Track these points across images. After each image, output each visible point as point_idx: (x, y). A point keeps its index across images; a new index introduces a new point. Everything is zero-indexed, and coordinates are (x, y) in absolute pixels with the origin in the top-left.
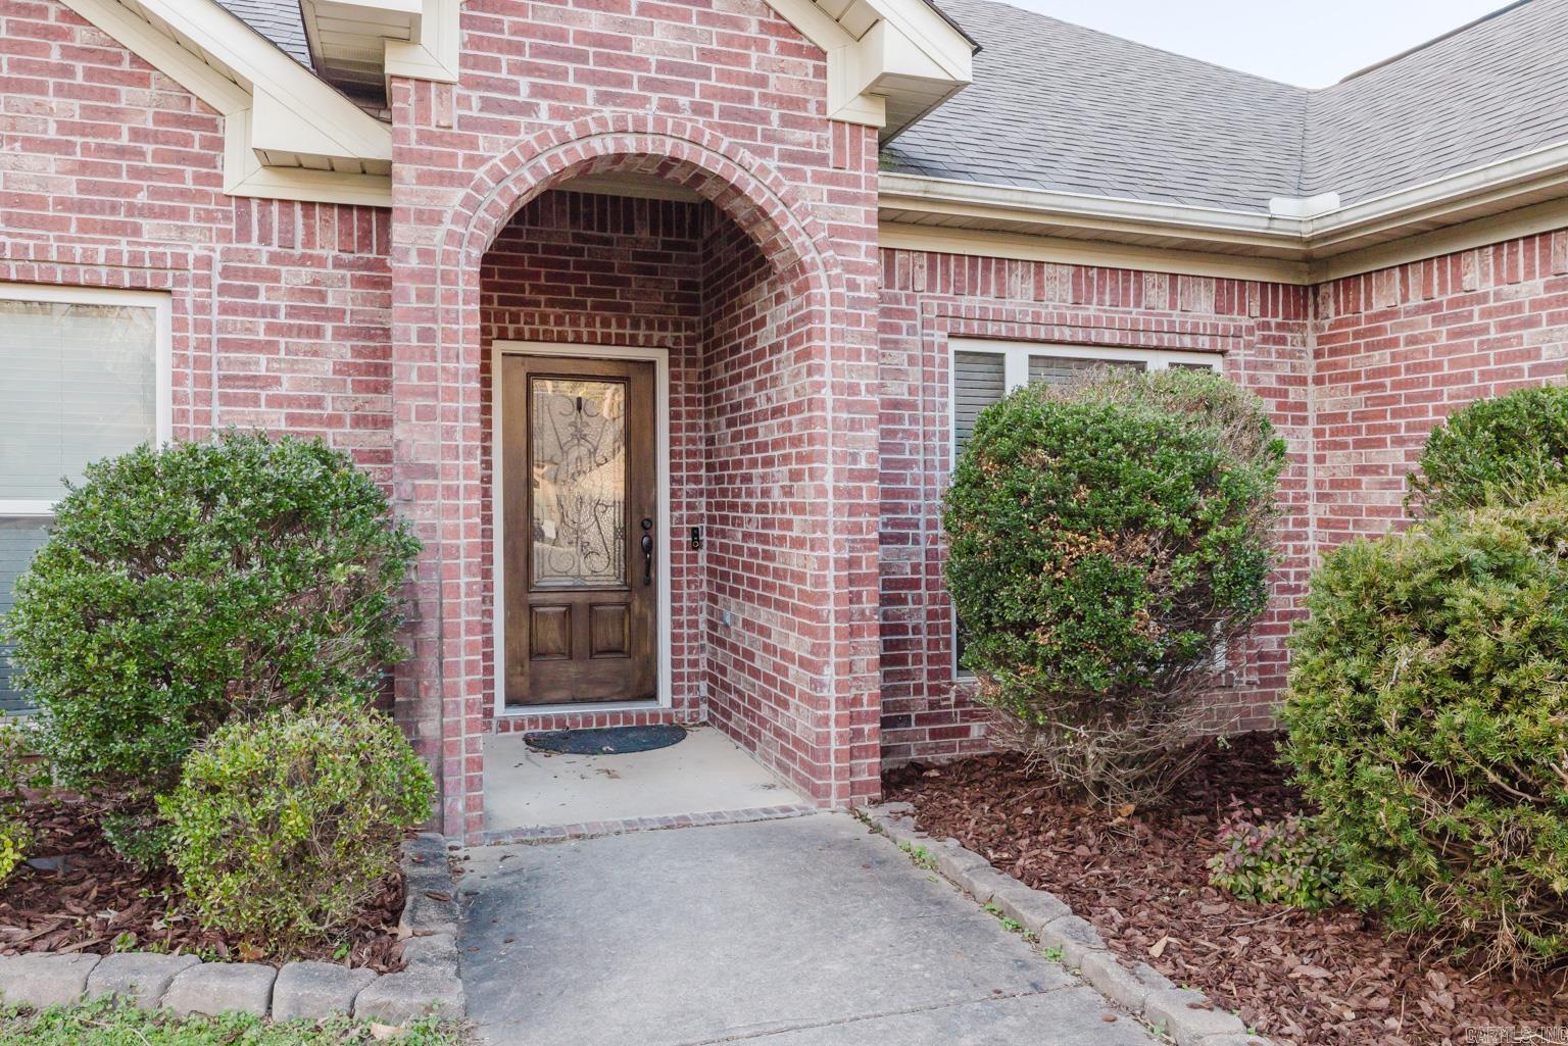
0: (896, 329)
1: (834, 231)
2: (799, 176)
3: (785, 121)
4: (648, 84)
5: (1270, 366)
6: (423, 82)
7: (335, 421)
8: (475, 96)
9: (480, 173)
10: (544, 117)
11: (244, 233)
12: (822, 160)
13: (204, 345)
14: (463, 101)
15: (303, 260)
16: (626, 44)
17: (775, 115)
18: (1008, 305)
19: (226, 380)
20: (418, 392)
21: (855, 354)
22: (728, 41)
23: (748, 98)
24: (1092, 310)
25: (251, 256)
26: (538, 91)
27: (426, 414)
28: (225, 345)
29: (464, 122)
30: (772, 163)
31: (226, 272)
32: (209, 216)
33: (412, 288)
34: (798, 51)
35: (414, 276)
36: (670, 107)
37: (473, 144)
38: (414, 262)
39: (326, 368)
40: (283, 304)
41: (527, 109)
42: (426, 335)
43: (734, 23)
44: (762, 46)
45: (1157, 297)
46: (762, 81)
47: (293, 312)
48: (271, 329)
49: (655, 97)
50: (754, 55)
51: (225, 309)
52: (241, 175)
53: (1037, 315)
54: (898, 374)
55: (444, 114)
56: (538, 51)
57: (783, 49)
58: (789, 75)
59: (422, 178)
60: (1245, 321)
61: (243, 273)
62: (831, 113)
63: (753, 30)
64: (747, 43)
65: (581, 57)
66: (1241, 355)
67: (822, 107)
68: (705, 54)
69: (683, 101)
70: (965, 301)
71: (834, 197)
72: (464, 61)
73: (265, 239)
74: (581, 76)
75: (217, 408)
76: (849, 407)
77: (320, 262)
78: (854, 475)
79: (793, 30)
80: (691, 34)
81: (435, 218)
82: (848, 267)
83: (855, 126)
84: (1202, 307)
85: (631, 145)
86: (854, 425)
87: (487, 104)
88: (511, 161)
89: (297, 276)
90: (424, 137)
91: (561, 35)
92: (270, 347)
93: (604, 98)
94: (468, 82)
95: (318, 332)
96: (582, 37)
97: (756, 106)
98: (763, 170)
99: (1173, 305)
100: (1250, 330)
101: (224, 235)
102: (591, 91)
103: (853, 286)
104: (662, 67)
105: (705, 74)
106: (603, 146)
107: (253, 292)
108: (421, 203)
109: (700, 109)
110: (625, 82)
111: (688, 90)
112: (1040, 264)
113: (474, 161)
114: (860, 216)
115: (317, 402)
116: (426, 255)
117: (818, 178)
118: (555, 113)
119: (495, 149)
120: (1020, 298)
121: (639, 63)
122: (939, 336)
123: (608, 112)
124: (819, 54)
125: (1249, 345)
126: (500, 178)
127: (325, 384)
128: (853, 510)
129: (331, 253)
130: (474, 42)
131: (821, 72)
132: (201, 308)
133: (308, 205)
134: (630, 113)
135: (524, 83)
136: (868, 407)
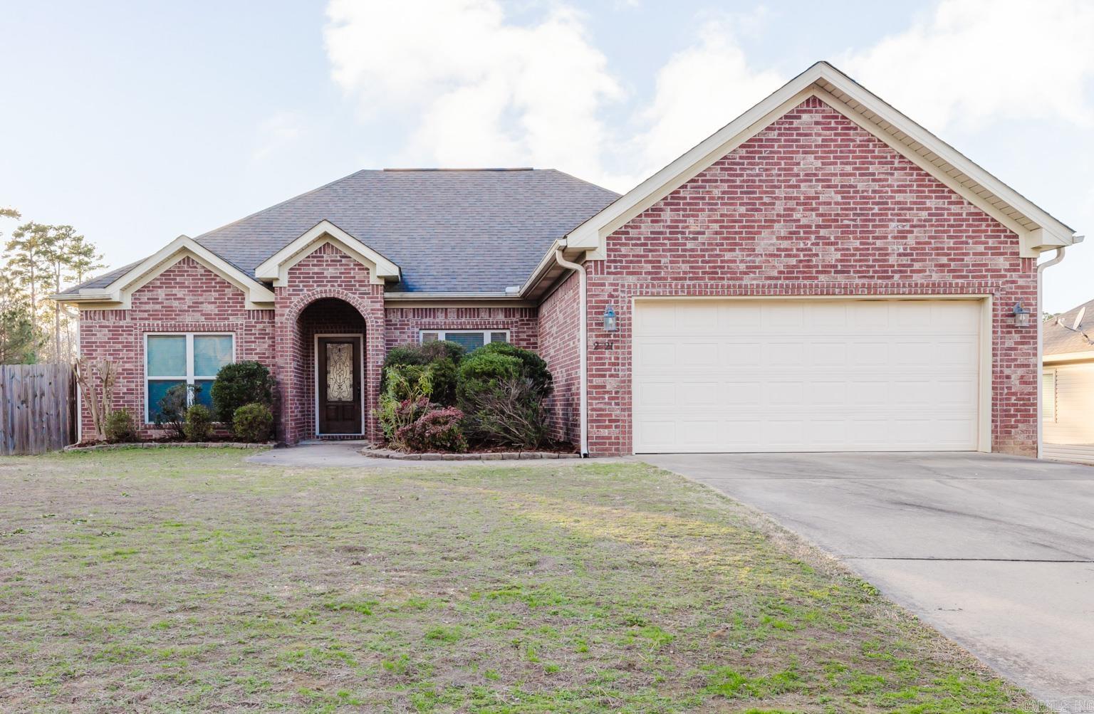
0: (404, 329)
1: (372, 310)
2: (363, 298)
3: (360, 286)
4: (328, 282)
5: (524, 332)
6: (281, 288)
7: (268, 358)
8: (291, 289)
9: (292, 305)
10: (305, 291)
11: (249, 318)
12: (369, 294)
13: (242, 342)
14: (289, 290)
15: (261, 323)
16: (323, 273)
17: (357, 284)
18: (437, 320)
19: (247, 350)
20: (280, 351)
21: (377, 338)
22: (345, 269)
23: (351, 282)
24: (463, 320)
25: (251, 322)
26: (304, 286)
27: (282, 356)
28: (246, 342)
29: (289, 295)
30: (356, 296)
31: (246, 326)
32: (242, 315)
33: (279, 330)
34: (363, 269)
35: (279, 327)
36: (333, 286)
37: (290, 299)
38: (279, 325)
39: (266, 346)
40: (257, 332)
41: (302, 290)
42: (282, 339)
43: (348, 265)
44: (354, 269)
45: (485, 315)
46: (354, 277)
47: (259, 334)
48: (255, 338)
49: (329, 284)
50: (352, 272)
51: (246, 334)
52: (249, 306)
53: (445, 323)
54: (404, 340)
55: (285, 294)
56: (304, 278)
57: (359, 269)
58: (360, 275)
59: (281, 307)
60: (514, 320)
61: (249, 326)
62: (371, 283)
63: (352, 266)
64: (350, 269)
65: (313, 277)
66: (514, 329)
67: (368, 282)
68: (341, 273)
69: (336, 284)
70: (424, 320)
71: (372, 302)
72: (289, 282)
73: (253, 318)
74: (313, 282)
75: (244, 356)
76: (376, 350)
77: (265, 323)
78: (377, 366)
79: (361, 265)
80: (338, 269)
81: (283, 315)
82: (375, 318)
83: (377, 285)
84: (501, 317)
85: (324, 296)
86: (377, 355)
87: (294, 290)
88: (298, 302)
89: (260, 326)
90: (281, 299)
91: (309, 273)
92: (255, 342)
93: (318, 286)
94: (289, 286)
95: (264, 338)
96: (313, 273)
97: (353, 283)
98: (354, 298)
99: (490, 316)
100: (517, 322)
101: (245, 318)
102: (315, 284)
103: (377, 322)
104: (331, 277)
105: (341, 277)
106: (318, 296)
107: (251, 330)
108: (280, 312)
109: (340, 286)
110: (323, 282)
111: (337, 281)
112: (446, 309)
113: (291, 303)
114: (379, 306)
115: (264, 354)
116: (281, 323)
117: (368, 298)
118: (308, 290)
119: (295, 299)
120: (440, 318)
121: (326, 277)
122: (416, 330)
123: (319, 289)
124: (368, 269)
125: (516, 326)
126: (296, 306)
127: (266, 349)
128: (377, 374)
129: (267, 320)
130: (291, 277)
131: (368, 273)
132: (241, 335)
133: (262, 311)
134: (323, 289)
135: (301, 285)
136: (380, 350)
